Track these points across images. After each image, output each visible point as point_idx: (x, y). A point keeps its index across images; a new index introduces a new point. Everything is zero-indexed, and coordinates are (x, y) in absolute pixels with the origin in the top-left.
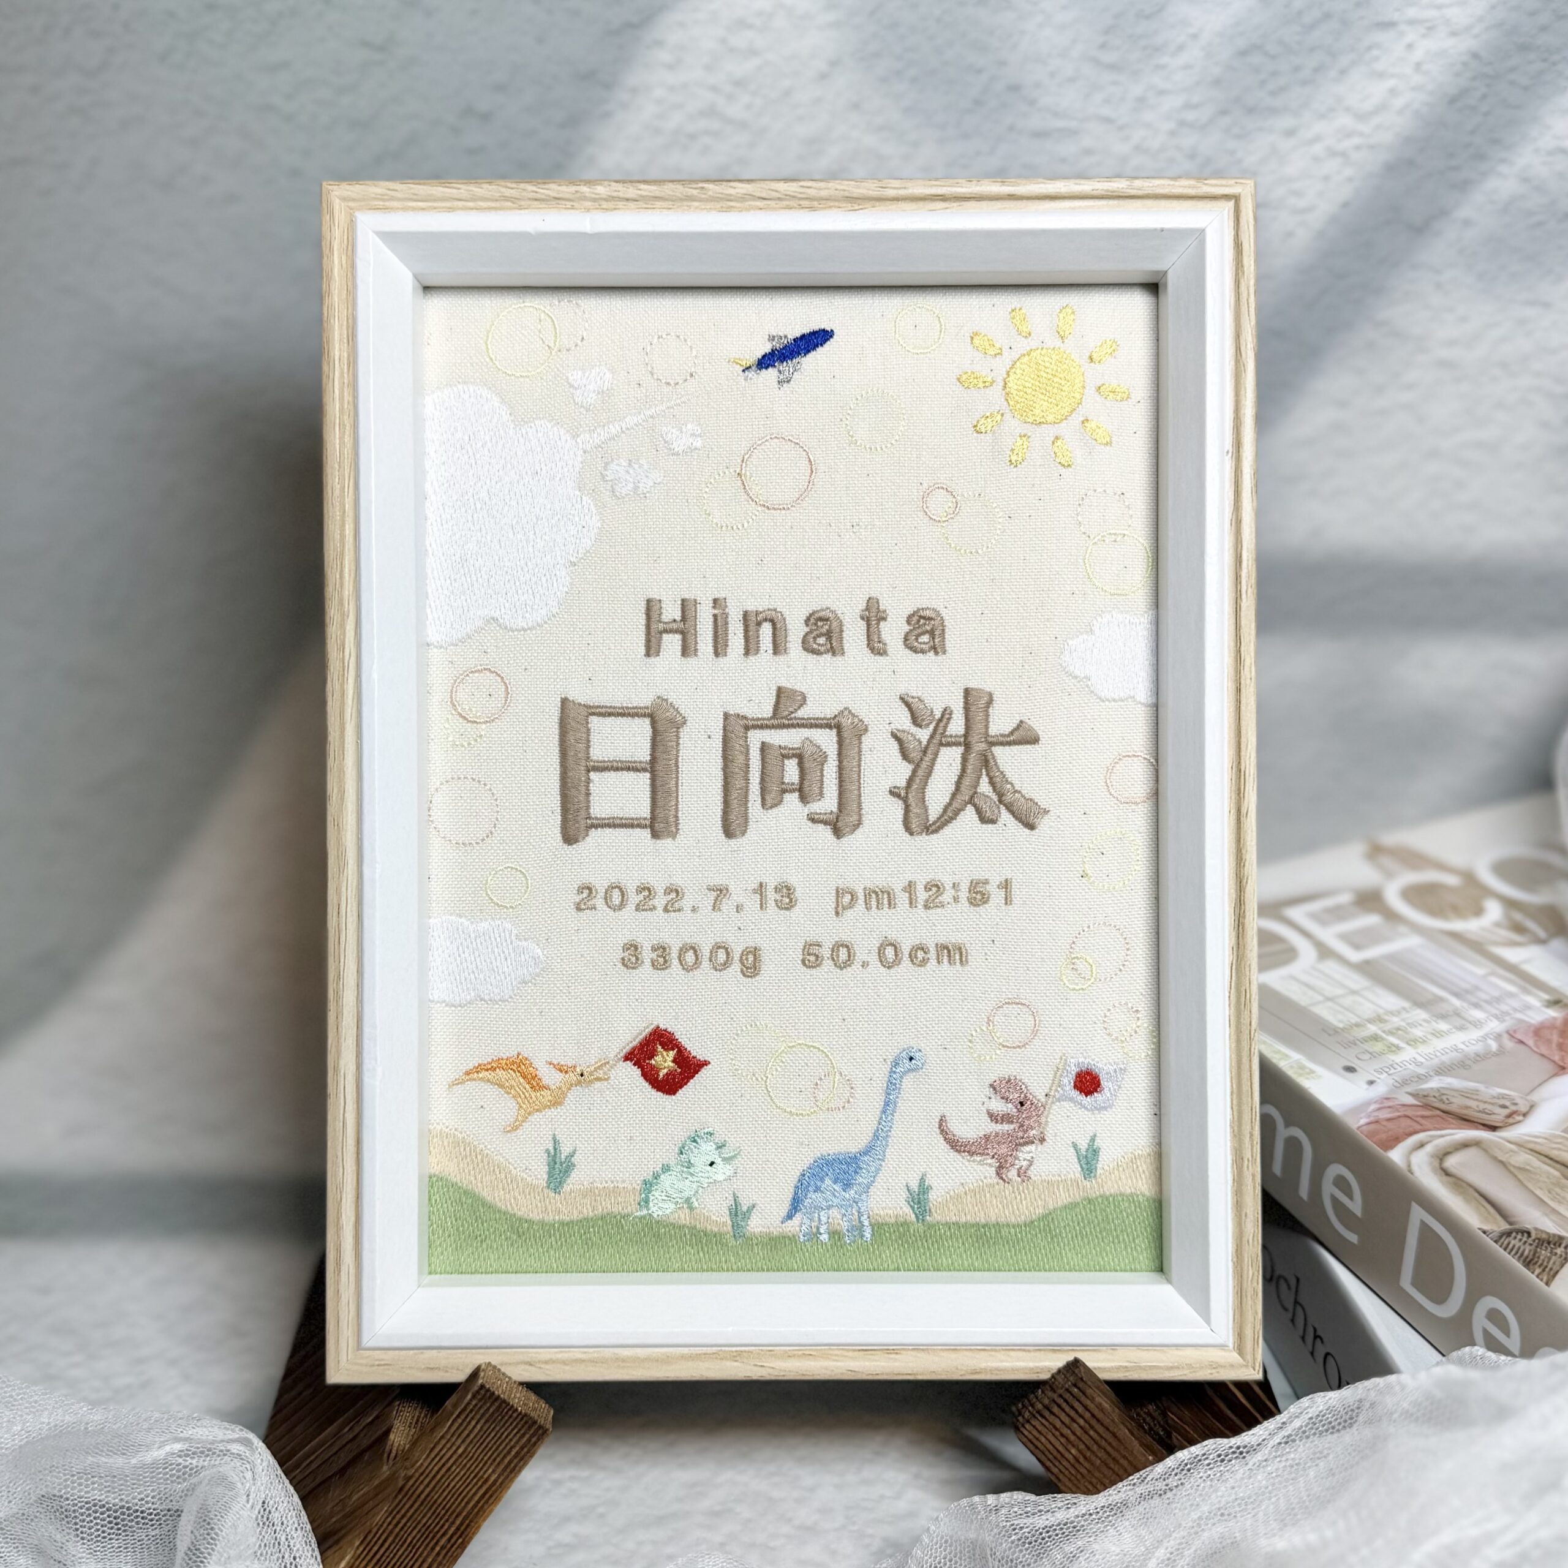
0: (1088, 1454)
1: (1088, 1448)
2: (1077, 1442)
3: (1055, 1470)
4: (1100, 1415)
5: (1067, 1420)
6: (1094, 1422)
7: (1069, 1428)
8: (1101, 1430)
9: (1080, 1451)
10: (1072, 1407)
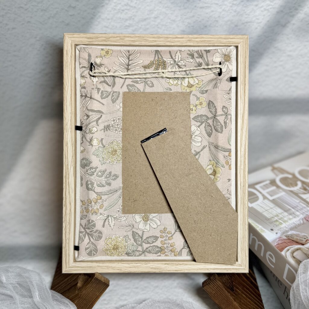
1: (217, 291)
3: (210, 295)
4: (219, 285)
7: (213, 288)
8: (219, 288)
10: (214, 284)
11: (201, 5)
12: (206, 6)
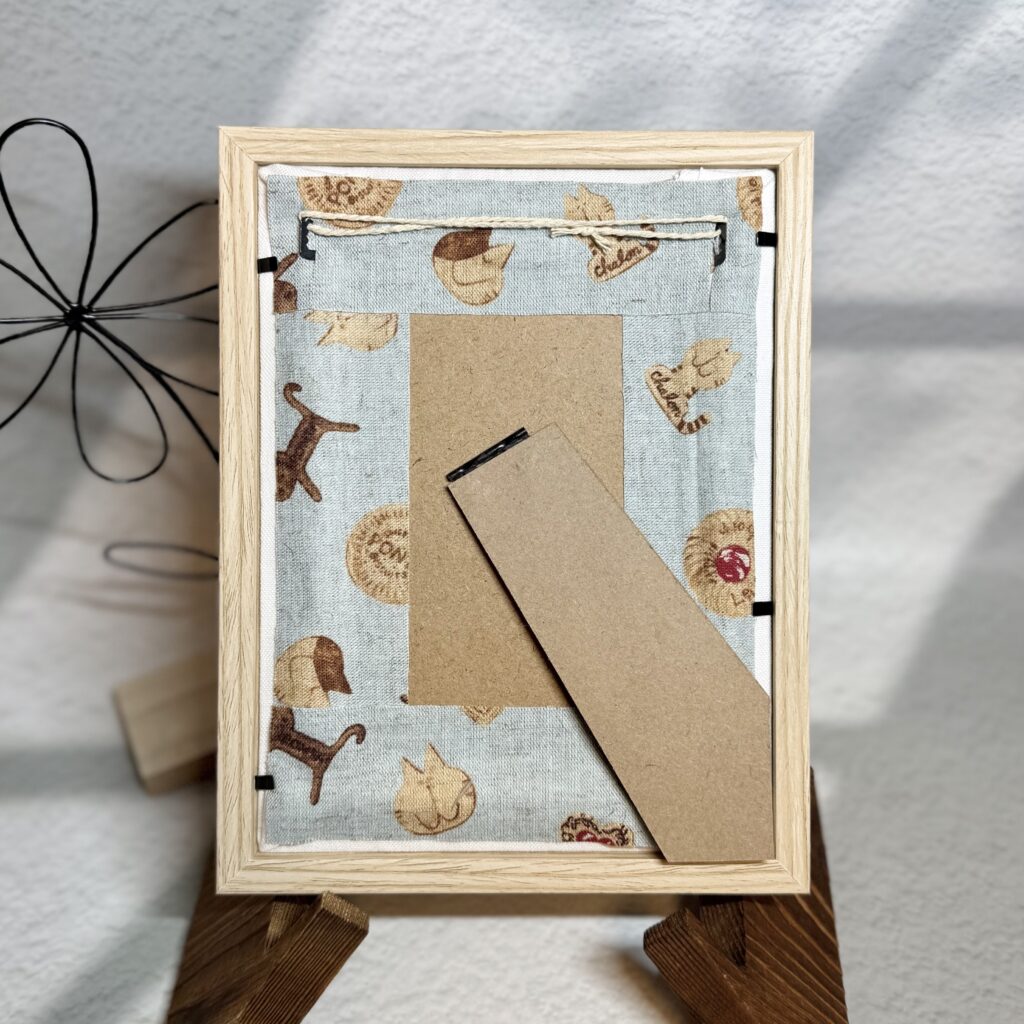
0: (687, 968)
1: (687, 964)
2: (680, 960)
3: (667, 974)
4: (695, 946)
5: (675, 947)
6: (691, 951)
7: (676, 951)
8: (696, 956)
9: (683, 966)
10: (679, 940)
11: (634, 16)
12: (652, 22)
